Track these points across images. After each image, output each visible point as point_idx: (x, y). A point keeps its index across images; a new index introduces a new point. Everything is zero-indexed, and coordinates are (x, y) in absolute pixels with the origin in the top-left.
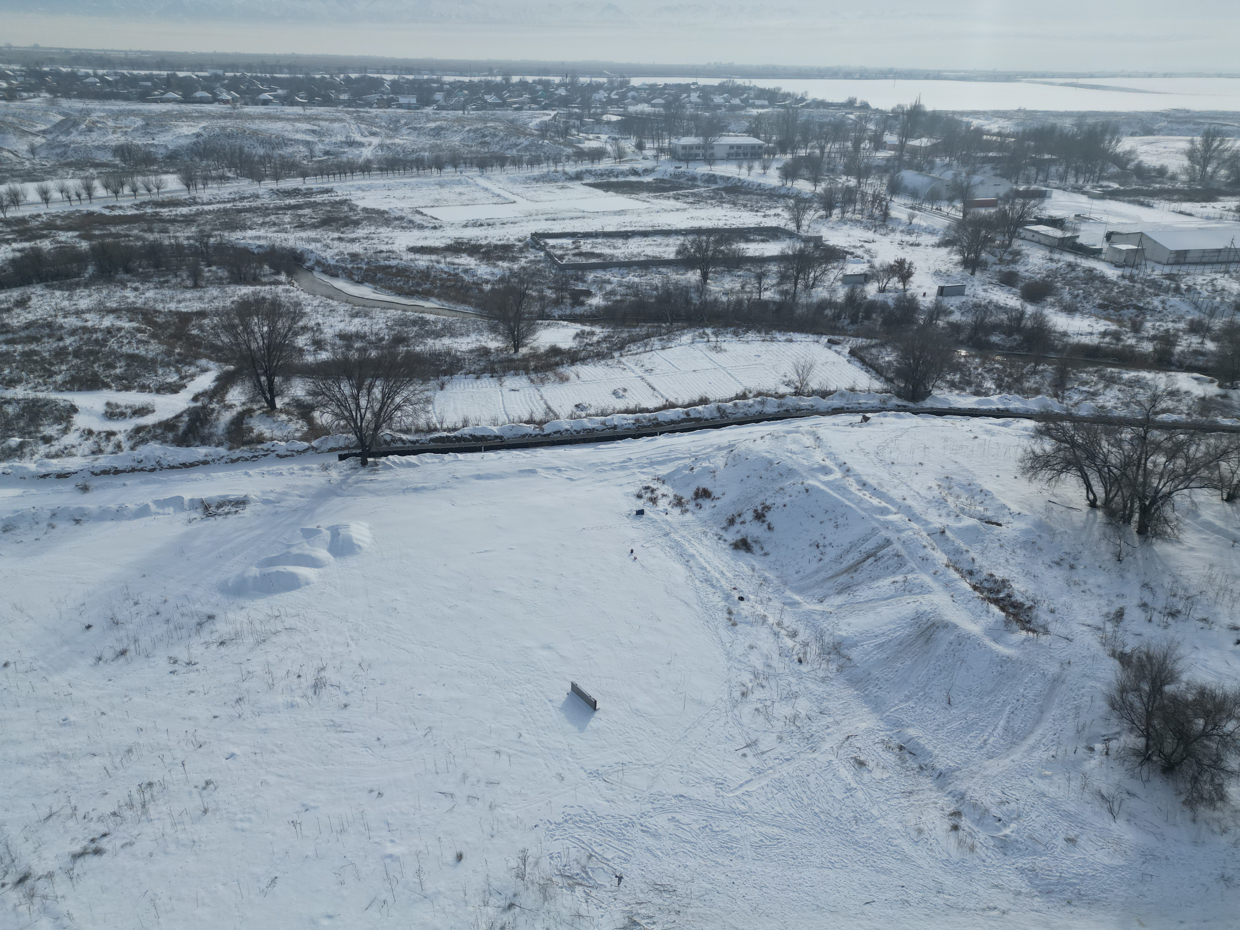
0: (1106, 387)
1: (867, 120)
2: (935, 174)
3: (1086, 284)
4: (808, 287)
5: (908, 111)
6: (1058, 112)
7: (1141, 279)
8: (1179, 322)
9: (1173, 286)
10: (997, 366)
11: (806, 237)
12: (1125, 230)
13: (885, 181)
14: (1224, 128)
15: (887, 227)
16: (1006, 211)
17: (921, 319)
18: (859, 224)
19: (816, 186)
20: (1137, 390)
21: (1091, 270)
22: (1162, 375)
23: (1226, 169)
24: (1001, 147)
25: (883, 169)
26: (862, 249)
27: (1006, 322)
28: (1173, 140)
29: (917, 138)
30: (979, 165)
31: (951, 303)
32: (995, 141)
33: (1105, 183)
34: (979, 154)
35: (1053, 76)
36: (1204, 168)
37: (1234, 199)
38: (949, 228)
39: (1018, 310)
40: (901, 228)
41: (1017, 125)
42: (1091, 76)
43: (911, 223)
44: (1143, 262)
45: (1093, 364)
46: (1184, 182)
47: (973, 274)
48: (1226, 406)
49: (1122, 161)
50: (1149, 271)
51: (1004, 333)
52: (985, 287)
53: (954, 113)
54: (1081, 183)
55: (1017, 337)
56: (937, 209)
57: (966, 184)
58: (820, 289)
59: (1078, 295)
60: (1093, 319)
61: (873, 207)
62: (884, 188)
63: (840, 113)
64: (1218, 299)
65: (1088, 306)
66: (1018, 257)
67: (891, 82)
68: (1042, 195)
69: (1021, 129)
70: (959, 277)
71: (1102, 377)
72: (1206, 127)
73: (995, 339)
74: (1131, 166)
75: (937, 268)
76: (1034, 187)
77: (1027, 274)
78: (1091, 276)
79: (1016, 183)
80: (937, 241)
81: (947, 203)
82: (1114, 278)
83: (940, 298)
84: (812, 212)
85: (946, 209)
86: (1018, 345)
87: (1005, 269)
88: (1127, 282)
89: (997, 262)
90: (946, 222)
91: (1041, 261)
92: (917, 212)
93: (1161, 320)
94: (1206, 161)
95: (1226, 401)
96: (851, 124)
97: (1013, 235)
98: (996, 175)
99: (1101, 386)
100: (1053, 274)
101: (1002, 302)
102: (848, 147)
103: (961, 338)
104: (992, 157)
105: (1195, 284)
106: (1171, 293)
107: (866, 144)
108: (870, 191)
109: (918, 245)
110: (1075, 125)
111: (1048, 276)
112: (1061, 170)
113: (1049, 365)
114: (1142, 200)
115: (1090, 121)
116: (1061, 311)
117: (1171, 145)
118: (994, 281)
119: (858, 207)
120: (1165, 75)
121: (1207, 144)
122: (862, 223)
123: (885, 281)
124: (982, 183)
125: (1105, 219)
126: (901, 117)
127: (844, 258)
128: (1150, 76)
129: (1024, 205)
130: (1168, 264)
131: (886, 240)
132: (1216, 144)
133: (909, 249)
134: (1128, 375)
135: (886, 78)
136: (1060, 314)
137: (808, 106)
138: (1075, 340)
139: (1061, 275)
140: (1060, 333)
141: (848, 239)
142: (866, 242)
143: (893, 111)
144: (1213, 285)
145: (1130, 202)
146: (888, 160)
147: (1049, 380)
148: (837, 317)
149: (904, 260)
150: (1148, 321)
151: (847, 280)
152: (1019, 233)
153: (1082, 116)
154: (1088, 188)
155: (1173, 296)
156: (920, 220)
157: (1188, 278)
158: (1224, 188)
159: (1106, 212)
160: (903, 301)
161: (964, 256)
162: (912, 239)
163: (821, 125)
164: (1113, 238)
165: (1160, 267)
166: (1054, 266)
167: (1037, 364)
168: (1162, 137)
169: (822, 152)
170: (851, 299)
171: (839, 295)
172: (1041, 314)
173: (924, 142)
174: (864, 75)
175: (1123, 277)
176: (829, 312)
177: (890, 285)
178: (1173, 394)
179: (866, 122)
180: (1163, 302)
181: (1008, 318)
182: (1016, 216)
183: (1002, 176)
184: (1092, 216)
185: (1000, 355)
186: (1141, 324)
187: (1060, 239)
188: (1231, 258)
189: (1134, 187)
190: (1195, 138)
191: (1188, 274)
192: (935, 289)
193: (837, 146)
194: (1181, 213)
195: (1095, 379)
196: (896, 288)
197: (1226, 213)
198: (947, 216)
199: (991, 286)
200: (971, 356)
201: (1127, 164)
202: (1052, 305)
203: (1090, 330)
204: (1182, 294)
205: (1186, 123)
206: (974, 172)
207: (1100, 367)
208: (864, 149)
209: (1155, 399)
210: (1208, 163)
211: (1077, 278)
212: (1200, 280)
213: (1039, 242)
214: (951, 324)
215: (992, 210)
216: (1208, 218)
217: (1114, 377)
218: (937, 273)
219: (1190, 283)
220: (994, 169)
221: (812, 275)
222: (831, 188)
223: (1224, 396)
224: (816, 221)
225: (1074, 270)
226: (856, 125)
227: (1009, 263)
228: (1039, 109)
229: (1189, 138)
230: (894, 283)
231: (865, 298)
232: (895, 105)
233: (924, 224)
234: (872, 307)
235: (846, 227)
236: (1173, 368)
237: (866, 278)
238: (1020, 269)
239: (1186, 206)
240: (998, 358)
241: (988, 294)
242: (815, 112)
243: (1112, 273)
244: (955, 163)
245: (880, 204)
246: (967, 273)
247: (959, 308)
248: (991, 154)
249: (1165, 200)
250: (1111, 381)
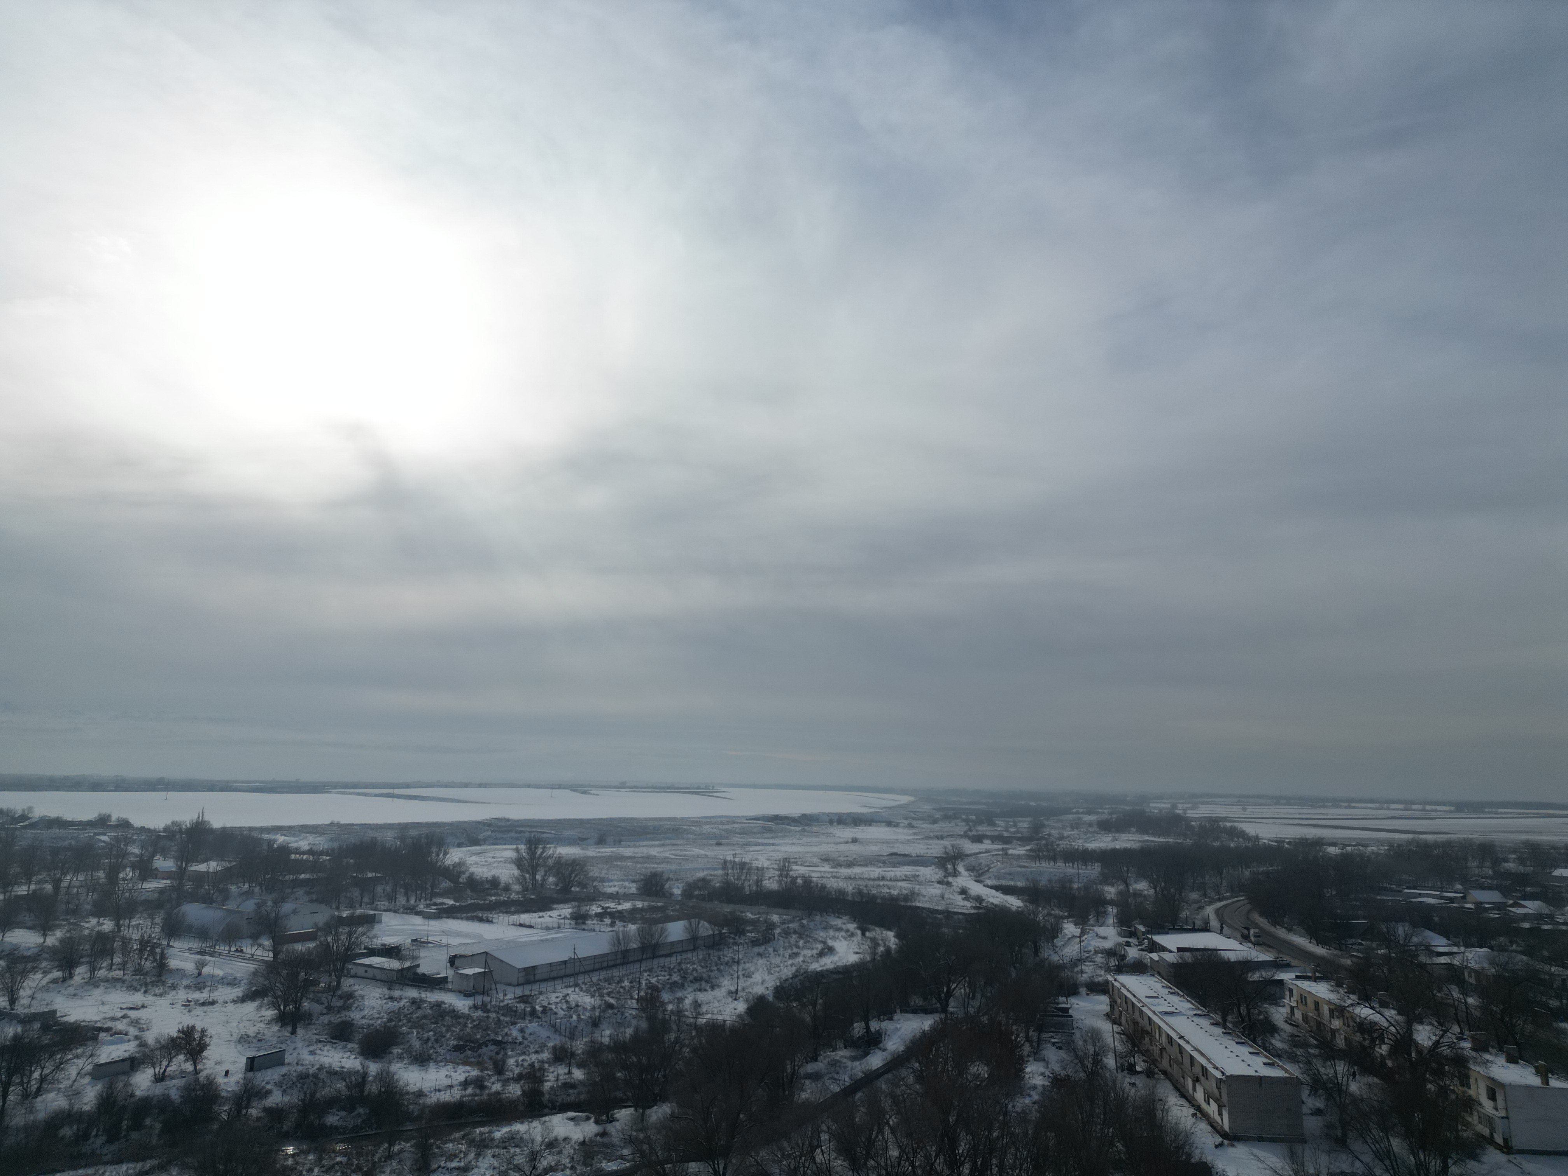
0: (478, 1155)
1: (128, 841)
2: (231, 906)
3: (436, 1023)
4: (27, 1096)
5: (187, 828)
6: (377, 825)
7: (495, 1006)
8: (542, 1051)
9: (528, 1009)
10: (339, 1159)
11: (26, 1015)
12: (468, 952)
13: (158, 920)
14: (544, 836)
15: (164, 983)
16: (328, 943)
17: (224, 1111)
18: (118, 985)
19: (45, 936)
20: (512, 1150)
21: (439, 1004)
22: (536, 1124)
23: (554, 876)
24: (314, 867)
25: (152, 906)
26: (125, 1021)
27: (345, 1092)
28: (499, 850)
29: (202, 862)
30: (288, 891)
31: (267, 1079)
32: (306, 860)
33: (439, 900)
34: (287, 877)
35: (366, 786)
36: (533, 876)
37: (566, 906)
38: (255, 974)
39: (358, 1071)
40: (185, 983)
41: (331, 840)
42: (408, 786)
43: (200, 974)
44: (493, 986)
45: (459, 1127)
46: (518, 893)
47: (293, 1032)
48: (607, 1146)
49: (453, 873)
50: (501, 996)
51: (344, 1109)
52: (312, 1048)
53: (251, 829)
54: (412, 902)
55: (361, 1110)
56: (237, 951)
57: (274, 915)
58: (52, 1095)
59: (428, 1039)
60: (450, 1066)
61: (141, 958)
62: (158, 929)
63: (85, 835)
64: (575, 1017)
65: (442, 1051)
66: (351, 1001)
67: (160, 795)
68: (370, 920)
69: (336, 845)
70: (274, 1040)
71: (472, 1143)
72: (527, 835)
73: (332, 1119)
74: (463, 879)
75: (243, 1031)
76: (359, 911)
77: (364, 1022)
78: (440, 1012)
79: (338, 908)
80: (240, 994)
81: (250, 941)
82: (466, 1011)
83: (251, 1074)
84: (38, 976)
85: (249, 950)
86: (363, 1122)
87: (335, 1019)
88: (479, 1013)
89: (325, 1011)
90: (251, 967)
91: (379, 1002)
92: (208, 958)
93: (524, 1053)
94: (534, 870)
95: (606, 1140)
96: (103, 848)
97: (341, 973)
98: (312, 901)
99: (472, 1156)
100: (395, 1016)
101: (336, 1066)
102: (99, 878)
103: (285, 1128)
104: (304, 880)
105: (549, 1004)
106: (528, 1018)
107: (128, 873)
108: (135, 935)
109: (213, 1003)
110: (398, 838)
111: (390, 1020)
112: (388, 889)
113: (407, 1141)
114: (480, 915)
115: (413, 833)
116: (412, 1063)
117: (498, 854)
118: (323, 1038)
119: (117, 959)
120: (480, 786)
121: (531, 851)
122: (123, 981)
123: (164, 1063)
124: (295, 912)
125: (445, 940)
126: (178, 836)
127: (95, 1039)
128: (466, 785)
129: (350, 934)
130: (518, 985)
131: (164, 1002)
132: (539, 851)
133: (199, 1011)
134: (500, 1133)
135: (155, 790)
136: (411, 1067)
137: (33, 826)
138: (432, 1099)
139: (405, 1016)
140: (414, 1093)
141: (101, 1008)
142: (131, 1009)
143: (166, 829)
144: (567, 1002)
145: (468, 919)
146: (162, 891)
147: (409, 1163)
148: (83, 1137)
149: (193, 1027)
150: (510, 1057)
151: (99, 1072)
152: (349, 970)
153: (403, 828)
154: (421, 907)
155: (530, 1022)
156: (214, 968)
157: (541, 997)
158: (555, 896)
159: (445, 933)
160: (194, 1090)
161: (279, 1009)
162: (203, 996)
163: (55, 851)
164: (457, 962)
165: (511, 989)
166: (395, 1005)
167: (391, 1144)
168: (489, 847)
169: (57, 888)
170: (107, 1102)
171: (86, 1099)
172: (388, 1072)
173: (213, 866)
174: (121, 785)
175: (475, 1007)
176: (67, 1132)
177: (173, 1068)
178: (552, 1145)
179: (126, 845)
180: (522, 1031)
181: (347, 1087)
182: (342, 949)
183: (320, 901)
184: (431, 939)
185: (343, 1141)
186: (504, 1062)
187: (399, 971)
188: (577, 970)
189: (469, 902)
190: (519, 846)
191: (541, 993)
192: (242, 1062)
193: (81, 877)
194: (521, 925)
195: (463, 1147)
196: (182, 1072)
197: (562, 921)
198: (252, 959)
199: (320, 1046)
200: (302, 1152)
201: (459, 877)
202: (400, 1058)
203: (448, 1082)
204: (539, 1018)
205: (508, 831)
206: (283, 899)
207: (467, 1130)
208: (124, 879)
209: (533, 1157)
210: (537, 871)
211: (425, 1017)
212: (553, 998)
213: (374, 979)
214: (267, 1110)
215: (312, 945)
216: (548, 928)
217: (484, 1140)
218: (243, 1039)
219: (545, 1004)
220: (308, 893)
221: (36, 1075)
222: (71, 938)
223: (604, 1134)
224: (46, 989)
225: (419, 1008)
226: (111, 849)
227: (340, 1010)
228: (355, 822)
229: (514, 847)
230: (180, 1063)
231: (132, 1095)
232: (169, 822)
233: (219, 973)
234: (145, 1106)
235: (97, 992)
236: (546, 1111)
237: (132, 1064)
238: (355, 1016)
239: (525, 918)
240: (340, 1147)
241: (317, 1058)
242: (45, 834)
243: (462, 1004)
244: (257, 890)
245: (152, 953)
246: (286, 1032)
247: (278, 1085)
248: (302, 876)
249: (503, 913)
250: (482, 1145)
